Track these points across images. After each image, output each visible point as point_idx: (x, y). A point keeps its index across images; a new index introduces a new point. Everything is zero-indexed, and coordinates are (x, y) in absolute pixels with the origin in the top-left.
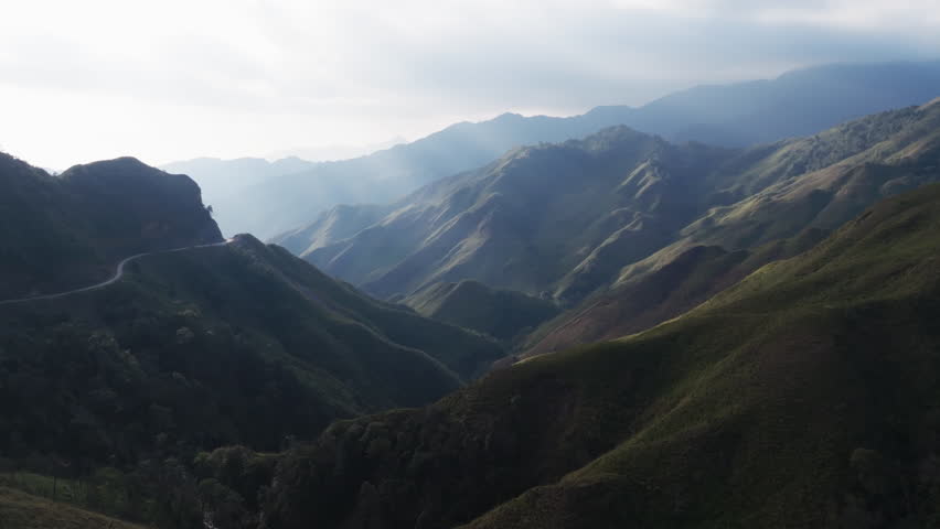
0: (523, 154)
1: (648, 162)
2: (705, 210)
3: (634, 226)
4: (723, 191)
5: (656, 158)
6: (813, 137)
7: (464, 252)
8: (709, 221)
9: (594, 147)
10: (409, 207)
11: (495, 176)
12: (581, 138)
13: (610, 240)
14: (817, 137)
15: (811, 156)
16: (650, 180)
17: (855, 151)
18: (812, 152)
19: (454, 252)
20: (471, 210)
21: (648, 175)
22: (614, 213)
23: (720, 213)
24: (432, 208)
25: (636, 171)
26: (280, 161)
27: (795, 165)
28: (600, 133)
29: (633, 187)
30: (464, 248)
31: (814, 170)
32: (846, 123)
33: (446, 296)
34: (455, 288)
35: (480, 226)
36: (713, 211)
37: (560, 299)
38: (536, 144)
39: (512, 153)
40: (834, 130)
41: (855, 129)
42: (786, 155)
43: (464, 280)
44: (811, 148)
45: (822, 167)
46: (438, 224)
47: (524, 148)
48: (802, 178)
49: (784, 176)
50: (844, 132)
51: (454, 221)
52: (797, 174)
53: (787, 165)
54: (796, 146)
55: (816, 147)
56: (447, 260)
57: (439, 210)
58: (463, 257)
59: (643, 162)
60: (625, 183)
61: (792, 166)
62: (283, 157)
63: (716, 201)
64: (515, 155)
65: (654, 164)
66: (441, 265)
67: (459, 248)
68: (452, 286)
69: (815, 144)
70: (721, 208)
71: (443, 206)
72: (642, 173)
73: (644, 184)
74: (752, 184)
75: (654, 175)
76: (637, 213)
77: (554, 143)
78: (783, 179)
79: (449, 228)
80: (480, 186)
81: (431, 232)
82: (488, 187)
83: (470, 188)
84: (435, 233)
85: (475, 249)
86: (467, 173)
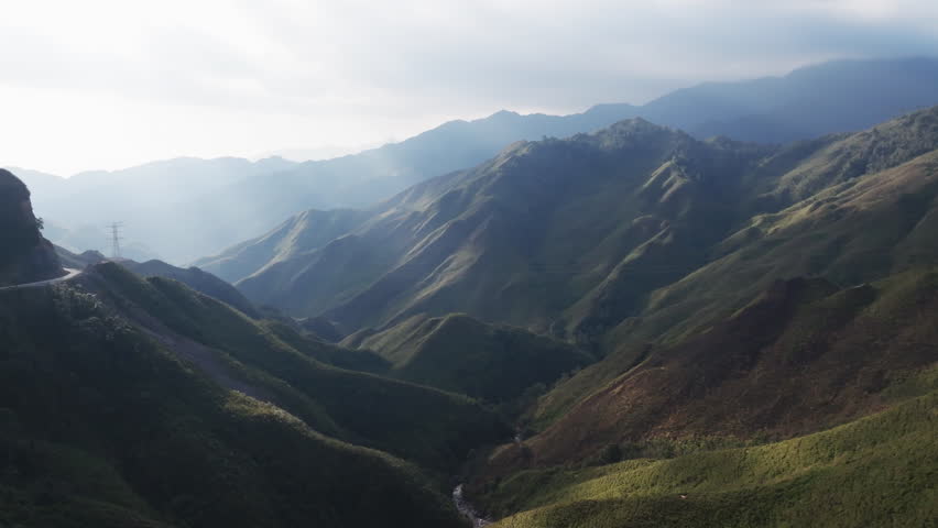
0: (524, 151)
1: (673, 161)
2: (747, 218)
3: (661, 237)
4: (765, 195)
5: (681, 156)
6: (869, 131)
7: (453, 270)
8: (754, 233)
9: (607, 143)
10: (392, 211)
11: (490, 177)
12: (592, 133)
13: (633, 255)
14: (875, 131)
15: (871, 153)
16: (677, 182)
17: (930, 146)
18: (871, 148)
19: (440, 270)
20: (462, 217)
21: (674, 175)
22: (636, 220)
23: (769, 222)
24: (415, 214)
25: (660, 170)
26: (262, 161)
27: (851, 163)
28: (613, 127)
29: (657, 189)
30: (454, 264)
31: (878, 170)
32: (909, 114)
33: (427, 336)
34: (438, 327)
35: (473, 237)
36: (757, 220)
37: (576, 334)
38: (539, 139)
39: (513, 149)
40: (894, 122)
41: (923, 119)
42: (838, 153)
43: (451, 315)
44: (869, 143)
45: (888, 166)
46: (422, 234)
47: (525, 144)
48: (864, 179)
49: (840, 176)
50: (908, 125)
51: (442, 230)
52: (856, 176)
53: (842, 162)
54: (850, 141)
55: (875, 142)
56: (431, 281)
58: (451, 277)
59: (665, 161)
60: (646, 185)
61: (848, 165)
62: (266, 157)
63: (759, 207)
64: (516, 151)
65: (680, 163)
66: (424, 286)
67: (448, 264)
68: (435, 323)
69: (873, 138)
70: (765, 215)
71: (428, 211)
72: (666, 173)
73: (670, 185)
74: (800, 186)
75: (682, 176)
76: (665, 221)
77: (560, 138)
78: (839, 182)
79: (436, 238)
80: (474, 188)
81: (414, 245)
82: (482, 190)
83: (461, 191)
84: (418, 245)
85: (466, 267)
86: (458, 172)
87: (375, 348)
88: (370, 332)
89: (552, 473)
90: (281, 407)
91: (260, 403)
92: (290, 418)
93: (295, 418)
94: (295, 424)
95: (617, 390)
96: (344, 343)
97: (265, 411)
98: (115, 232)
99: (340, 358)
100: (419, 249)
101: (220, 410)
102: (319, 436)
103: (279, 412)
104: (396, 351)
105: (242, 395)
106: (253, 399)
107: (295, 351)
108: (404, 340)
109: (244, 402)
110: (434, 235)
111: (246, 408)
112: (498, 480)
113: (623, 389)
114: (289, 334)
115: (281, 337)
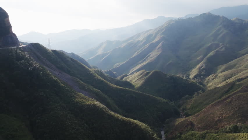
0: (173, 22)
3: (220, 49)
7: (151, 57)
11: (162, 30)
13: (211, 54)
16: (224, 32)
19: (147, 58)
20: (153, 42)
21: (222, 30)
22: (210, 43)
24: (139, 41)
30: (151, 56)
33: (146, 77)
35: (157, 48)
43: (155, 70)
51: (147, 45)
57: (141, 42)
58: (151, 59)
66: (142, 62)
67: (149, 56)
71: (143, 40)
72: (220, 29)
73: (221, 33)
76: (221, 44)
79: (145, 48)
80: (157, 34)
81: (139, 50)
82: (160, 34)
83: (153, 34)
84: (140, 50)
85: (156, 57)
86: (151, 30)
87: (128, 80)
88: (126, 76)
89: (205, 134)
90: (98, 101)
91: (90, 99)
92: (102, 106)
93: (103, 105)
94: (103, 108)
95: (229, 100)
96: (118, 78)
97: (91, 103)
98: (49, 41)
99: (118, 83)
100: (141, 51)
101: (73, 101)
102: (113, 113)
103: (97, 103)
104: (136, 81)
105: (83, 95)
106: (87, 97)
107: (103, 79)
108: (138, 78)
109: (83, 98)
110: (145, 47)
111: (84, 101)
112: (181, 134)
113: (232, 100)
114: (101, 74)
115: (98, 74)
